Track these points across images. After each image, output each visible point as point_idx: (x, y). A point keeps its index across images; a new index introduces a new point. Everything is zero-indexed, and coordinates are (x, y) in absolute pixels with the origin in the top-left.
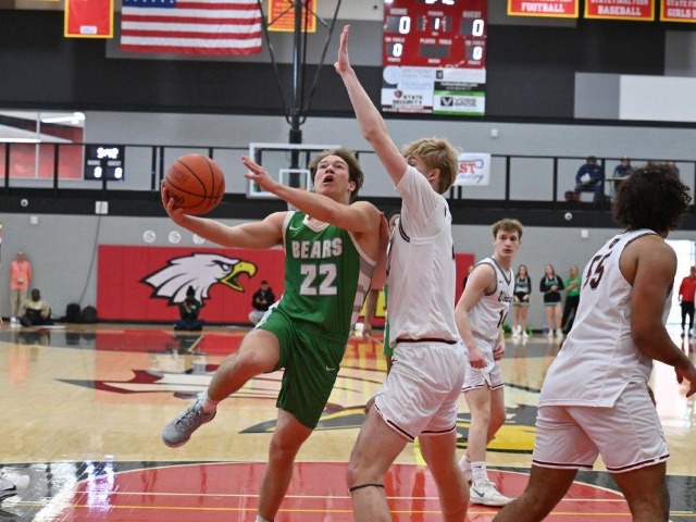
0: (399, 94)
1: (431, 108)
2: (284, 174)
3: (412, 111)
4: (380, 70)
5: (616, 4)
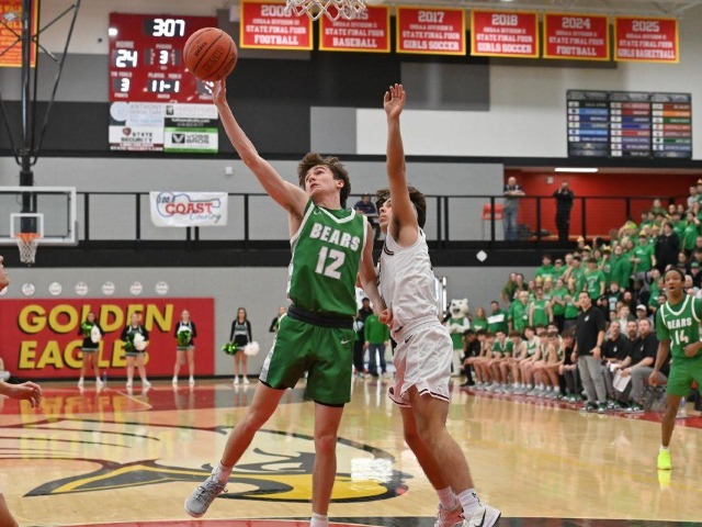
0: (128, 131)
1: (162, 145)
2: (16, 218)
3: (142, 149)
4: (107, 106)
5: (351, 37)
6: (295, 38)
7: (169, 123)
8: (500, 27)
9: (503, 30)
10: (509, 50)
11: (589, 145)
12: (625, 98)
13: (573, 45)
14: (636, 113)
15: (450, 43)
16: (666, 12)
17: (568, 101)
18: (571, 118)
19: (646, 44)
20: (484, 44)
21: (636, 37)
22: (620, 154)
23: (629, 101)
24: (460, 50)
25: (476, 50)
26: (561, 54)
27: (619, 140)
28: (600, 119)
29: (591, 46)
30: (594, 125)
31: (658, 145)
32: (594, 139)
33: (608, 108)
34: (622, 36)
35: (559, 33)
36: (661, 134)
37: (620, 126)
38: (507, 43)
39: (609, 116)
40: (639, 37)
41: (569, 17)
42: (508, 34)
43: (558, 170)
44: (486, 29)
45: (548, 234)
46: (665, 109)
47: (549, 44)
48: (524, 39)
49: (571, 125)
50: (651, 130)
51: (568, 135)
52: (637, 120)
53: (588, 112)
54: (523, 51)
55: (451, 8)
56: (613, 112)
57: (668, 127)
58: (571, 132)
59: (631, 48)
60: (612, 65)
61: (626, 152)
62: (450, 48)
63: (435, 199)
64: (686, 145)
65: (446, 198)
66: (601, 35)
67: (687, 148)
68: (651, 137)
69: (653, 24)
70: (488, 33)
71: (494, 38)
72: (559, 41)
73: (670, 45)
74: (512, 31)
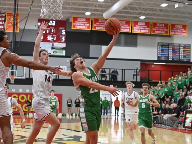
5: (101, 27)
6: (86, 27)
7: (53, 48)
8: (140, 25)
9: (141, 26)
10: (143, 31)
11: (163, 57)
12: (173, 45)
13: (159, 31)
14: (176, 49)
15: (127, 29)
16: (184, 23)
17: (158, 45)
18: (158, 50)
19: (179, 31)
20: (136, 30)
21: (176, 29)
22: (171, 60)
23: (174, 46)
24: (130, 31)
25: (134, 31)
26: (156, 33)
27: (171, 56)
28: (166, 50)
29: (164, 31)
30: (165, 52)
31: (181, 58)
32: (164, 56)
33: (169, 47)
34: (172, 29)
35: (156, 27)
36: (182, 55)
37: (171, 52)
38: (142, 30)
39: (169, 50)
40: (177, 29)
41: (159, 23)
42: (142, 27)
43: (155, 63)
44: (137, 26)
45: (152, 80)
46: (184, 48)
47: (153, 30)
48: (146, 29)
49: (158, 52)
50: (180, 54)
51: (158, 54)
52: (176, 51)
53: (163, 48)
54: (146, 32)
55: (127, 20)
56: (170, 49)
57: (184, 53)
58: (158, 53)
59: (174, 32)
60: (170, 36)
61: (173, 59)
62: (127, 30)
63: (121, 70)
64: (189, 58)
65: (124, 70)
66: (167, 28)
67: (189, 59)
68: (180, 55)
69: (181, 26)
70: (137, 27)
71: (138, 28)
72: (156, 29)
73: (185, 31)
74: (143, 26)
